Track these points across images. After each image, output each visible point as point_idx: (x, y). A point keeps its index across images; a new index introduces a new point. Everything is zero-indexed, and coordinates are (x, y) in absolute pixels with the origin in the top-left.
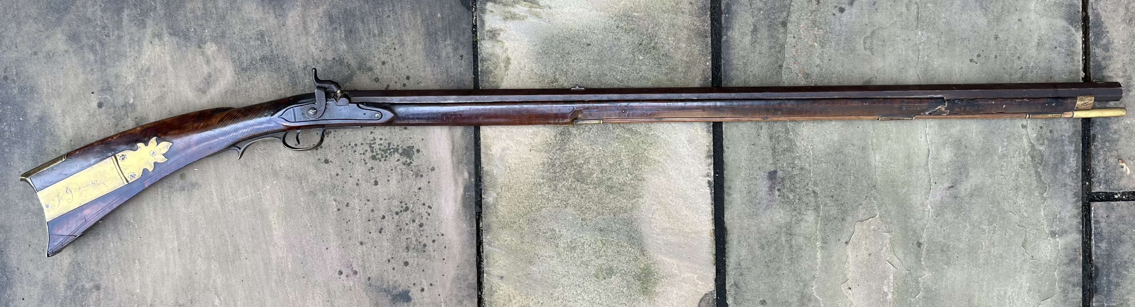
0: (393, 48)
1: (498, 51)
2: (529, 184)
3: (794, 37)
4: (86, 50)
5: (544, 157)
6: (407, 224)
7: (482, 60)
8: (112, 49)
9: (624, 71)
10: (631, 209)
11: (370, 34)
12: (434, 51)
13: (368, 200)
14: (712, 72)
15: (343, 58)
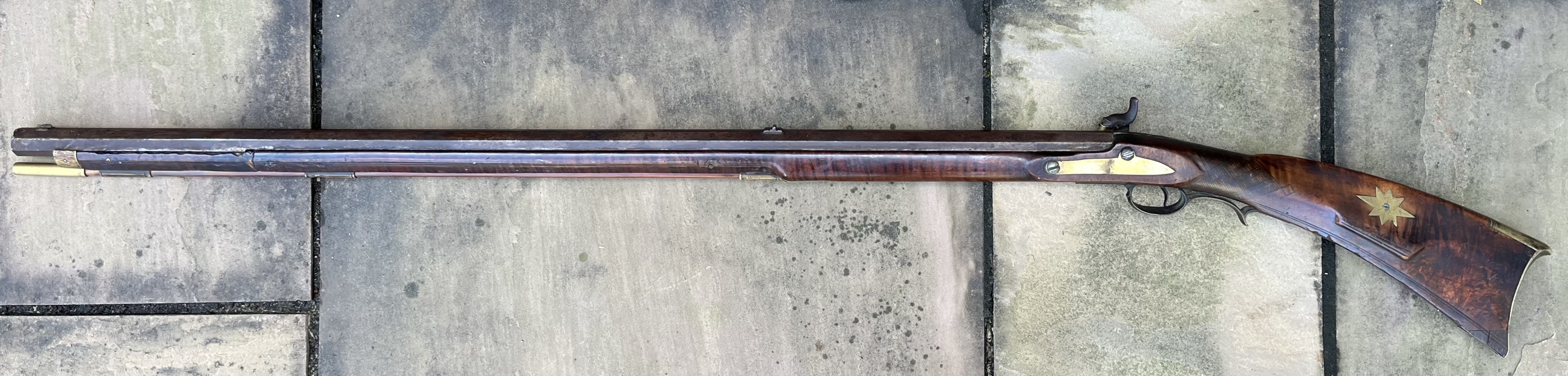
0: (873, 85)
1: (1019, 92)
2: (1061, 280)
3: (1438, 82)
4: (459, 80)
5: (1082, 242)
6: (888, 332)
7: (997, 105)
8: (493, 79)
9: (1198, 124)
10: (1205, 319)
11: (841, 65)
12: (929, 91)
13: (835, 296)
14: (1321, 129)
15: (805, 97)
